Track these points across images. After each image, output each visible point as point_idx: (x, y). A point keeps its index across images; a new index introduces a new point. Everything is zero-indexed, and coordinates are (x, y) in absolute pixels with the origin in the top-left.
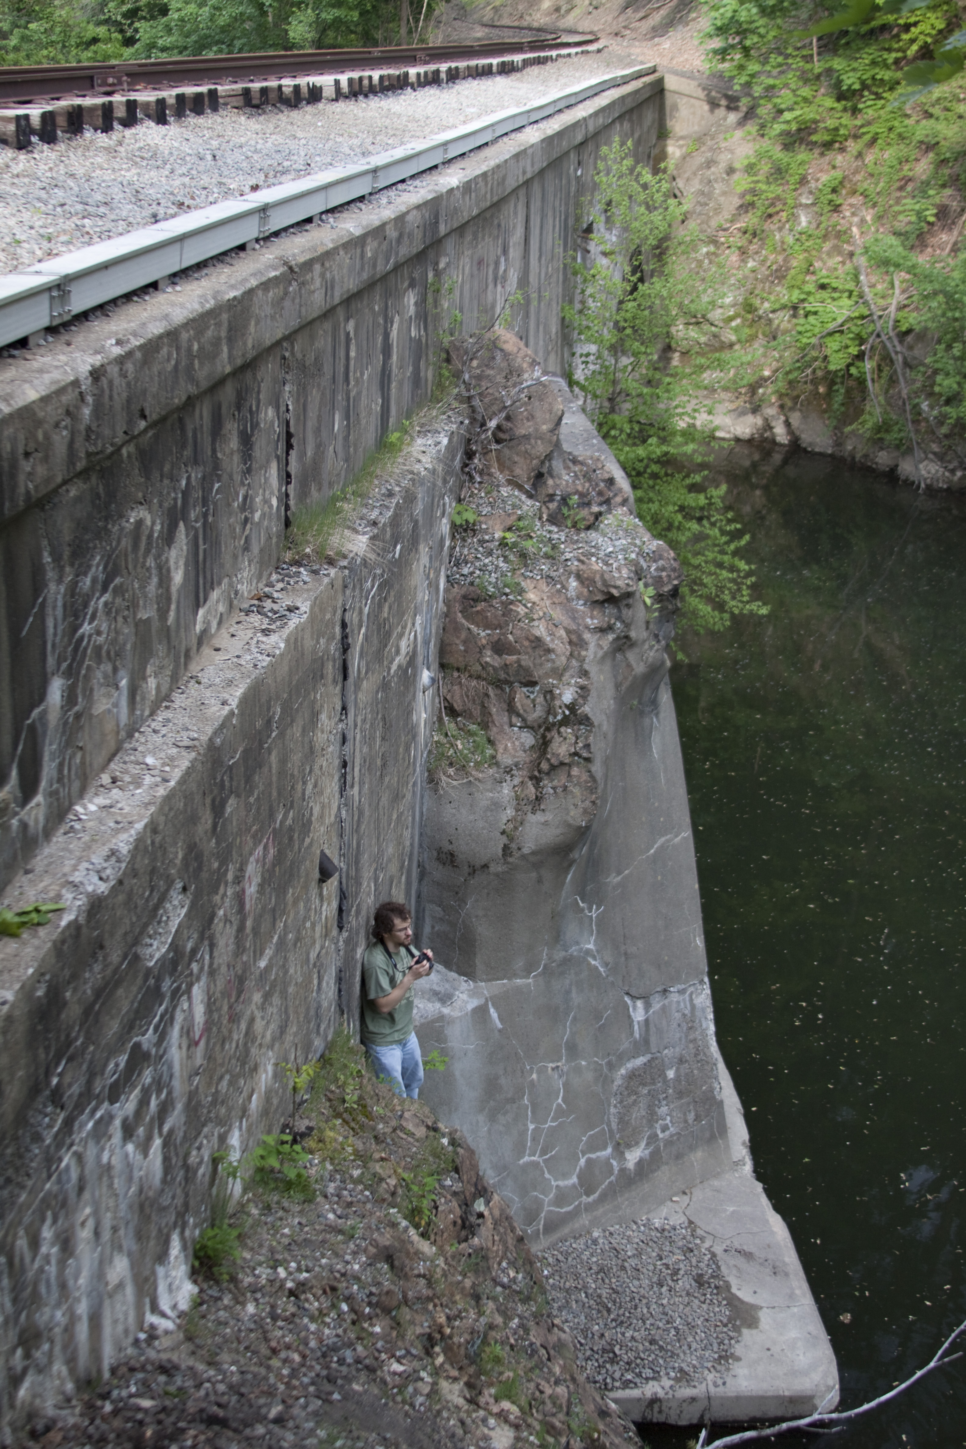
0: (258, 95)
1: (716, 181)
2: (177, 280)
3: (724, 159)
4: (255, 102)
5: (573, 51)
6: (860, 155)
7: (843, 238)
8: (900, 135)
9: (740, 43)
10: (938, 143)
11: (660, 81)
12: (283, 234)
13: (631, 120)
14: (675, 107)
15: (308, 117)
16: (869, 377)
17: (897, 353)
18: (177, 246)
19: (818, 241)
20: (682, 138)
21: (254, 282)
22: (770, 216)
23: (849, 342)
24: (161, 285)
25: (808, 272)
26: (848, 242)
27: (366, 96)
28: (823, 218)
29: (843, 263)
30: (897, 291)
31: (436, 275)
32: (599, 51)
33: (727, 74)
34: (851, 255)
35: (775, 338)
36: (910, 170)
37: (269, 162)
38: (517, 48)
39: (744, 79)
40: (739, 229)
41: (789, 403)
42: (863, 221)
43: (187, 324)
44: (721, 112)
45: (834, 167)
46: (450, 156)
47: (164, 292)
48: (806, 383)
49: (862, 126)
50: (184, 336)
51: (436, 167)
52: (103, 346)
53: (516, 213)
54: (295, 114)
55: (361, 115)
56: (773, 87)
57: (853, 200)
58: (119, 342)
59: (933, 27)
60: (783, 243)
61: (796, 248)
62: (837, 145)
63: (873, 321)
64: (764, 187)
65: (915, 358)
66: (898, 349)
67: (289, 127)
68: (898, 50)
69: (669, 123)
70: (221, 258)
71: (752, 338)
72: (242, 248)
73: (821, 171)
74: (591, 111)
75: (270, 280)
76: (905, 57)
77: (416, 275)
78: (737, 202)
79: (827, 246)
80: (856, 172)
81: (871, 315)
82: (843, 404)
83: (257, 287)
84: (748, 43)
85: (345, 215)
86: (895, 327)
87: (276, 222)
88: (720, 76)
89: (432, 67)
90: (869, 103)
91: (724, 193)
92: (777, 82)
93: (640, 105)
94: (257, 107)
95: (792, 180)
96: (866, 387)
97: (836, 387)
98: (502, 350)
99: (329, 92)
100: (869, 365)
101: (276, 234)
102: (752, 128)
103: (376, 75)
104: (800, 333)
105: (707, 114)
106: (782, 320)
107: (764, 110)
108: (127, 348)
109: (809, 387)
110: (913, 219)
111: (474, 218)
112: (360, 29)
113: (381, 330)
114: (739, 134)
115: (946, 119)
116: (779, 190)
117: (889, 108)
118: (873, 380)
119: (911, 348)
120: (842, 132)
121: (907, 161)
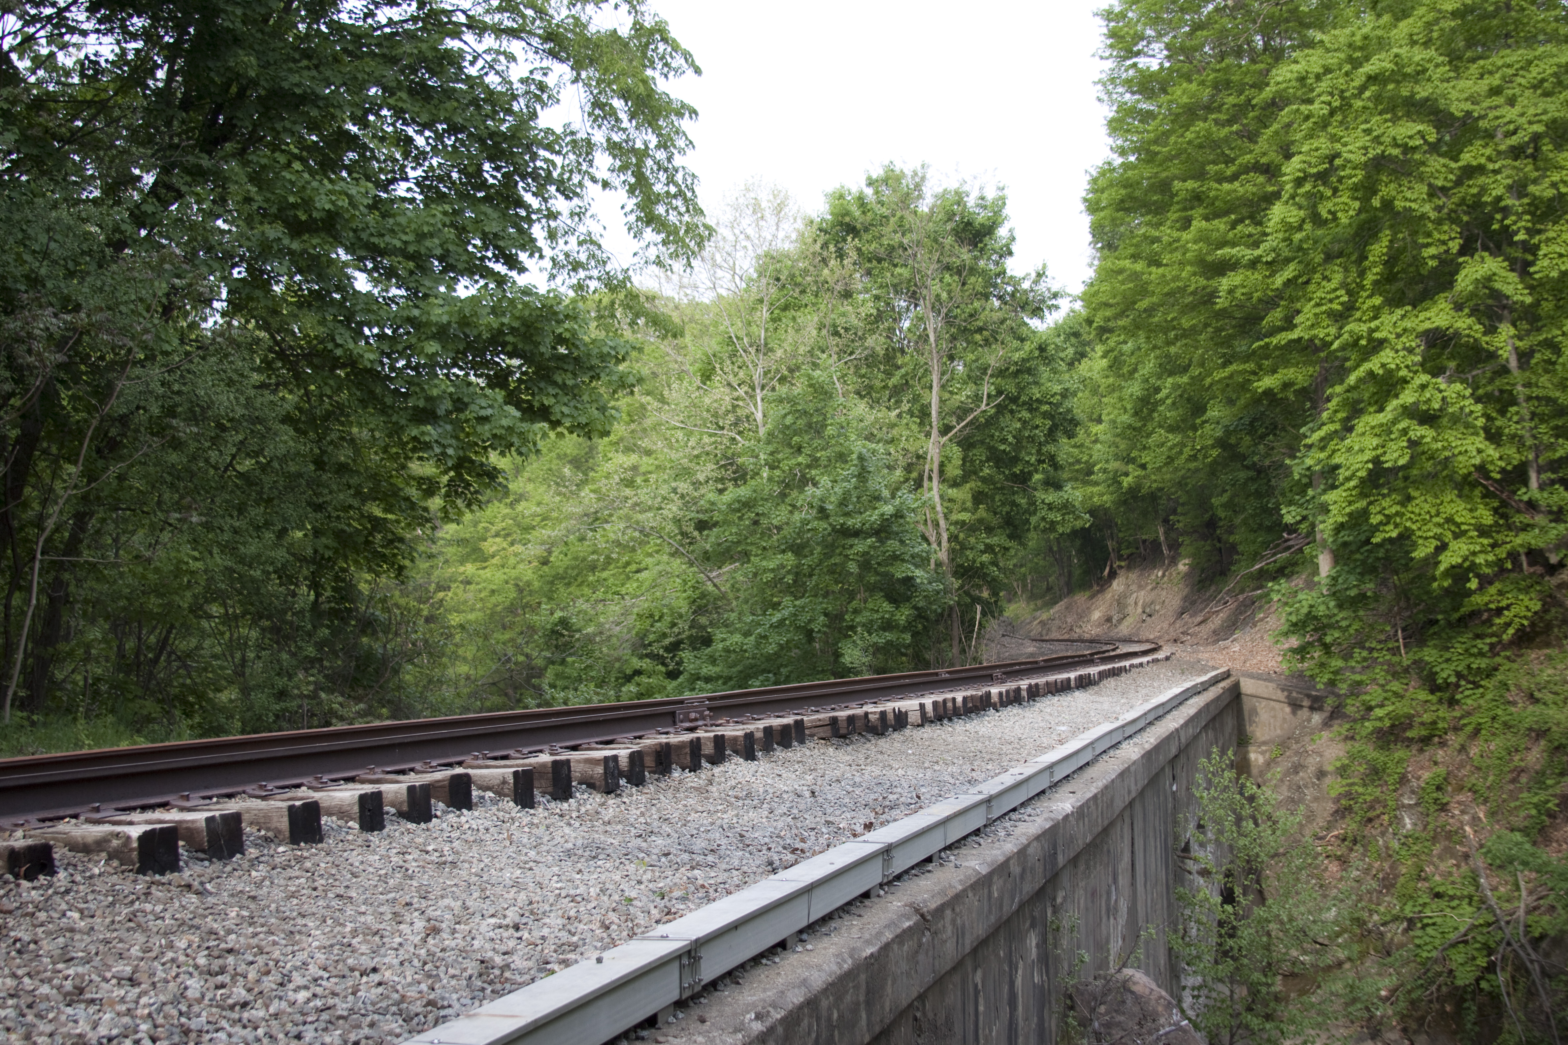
0: (845, 725)
1: (1306, 787)
2: (804, 936)
3: (1312, 762)
4: (843, 731)
5: (1144, 660)
6: (1463, 749)
7: (1455, 838)
8: (1505, 724)
9: (1320, 640)
10: (1549, 729)
11: (1236, 686)
12: (906, 877)
13: (1215, 729)
14: (1254, 712)
15: (897, 745)
16: (1503, 990)
17: (1532, 961)
18: (805, 898)
19: (1427, 844)
20: (1264, 743)
21: (889, 936)
22: (1370, 820)
23: (1476, 953)
24: (789, 945)
25: (1419, 878)
26: (1461, 843)
27: (950, 720)
28: (1430, 819)
29: (1458, 866)
30: (1524, 893)
31: (1054, 912)
32: (1167, 658)
33: (1308, 673)
34: (1466, 856)
35: (1389, 954)
36: (1522, 760)
37: (873, 796)
38: (1088, 661)
39: (1326, 677)
40: (1336, 837)
41: (1414, 1026)
42: (1475, 820)
43: (825, 991)
44: (1304, 713)
45: (1436, 763)
46: (1057, 778)
47: (794, 951)
48: (1431, 1001)
49: (1460, 718)
50: (824, 1003)
51: (1043, 792)
52: (742, 1023)
53: (1122, 837)
54: (883, 743)
55: (950, 740)
56: (1359, 683)
57: (1461, 797)
58: (758, 1017)
59: (1528, 609)
60: (1387, 848)
61: (1403, 853)
62: (1436, 739)
63: (1500, 928)
64: (1361, 790)
65: (1554, 966)
66: (1534, 956)
67: (880, 757)
68: (1492, 635)
69: (1249, 729)
70: (846, 909)
71: (1363, 955)
72: (866, 895)
73: (1422, 768)
74: (1182, 722)
75: (904, 931)
76: (1500, 642)
77: (1036, 914)
78: (1331, 807)
79: (1437, 849)
80: (1461, 766)
81: (1497, 921)
82: (1475, 1024)
83: (893, 940)
84: (1328, 639)
85: (963, 851)
86: (1527, 933)
87: (900, 864)
88: (1300, 675)
89: (1011, 685)
90: (1467, 693)
91: (1316, 799)
92: (1364, 678)
93: (1221, 713)
94: (844, 737)
95: (1391, 780)
96: (1500, 1002)
97: (1466, 1005)
98: (1132, 992)
99: (914, 717)
100: (1502, 978)
101: (898, 878)
102: (1341, 728)
103: (959, 696)
104: (1419, 946)
105: (1289, 717)
106: (1395, 932)
107: (1352, 707)
108: (769, 1022)
109: (1436, 1006)
110: (1534, 812)
111: (1089, 845)
112: (910, 651)
113: (1007, 979)
114: (1325, 734)
115: (1555, 703)
116: (1377, 792)
117: (1489, 696)
118: (1508, 994)
119: (1547, 955)
120: (1440, 725)
121: (1517, 751)
